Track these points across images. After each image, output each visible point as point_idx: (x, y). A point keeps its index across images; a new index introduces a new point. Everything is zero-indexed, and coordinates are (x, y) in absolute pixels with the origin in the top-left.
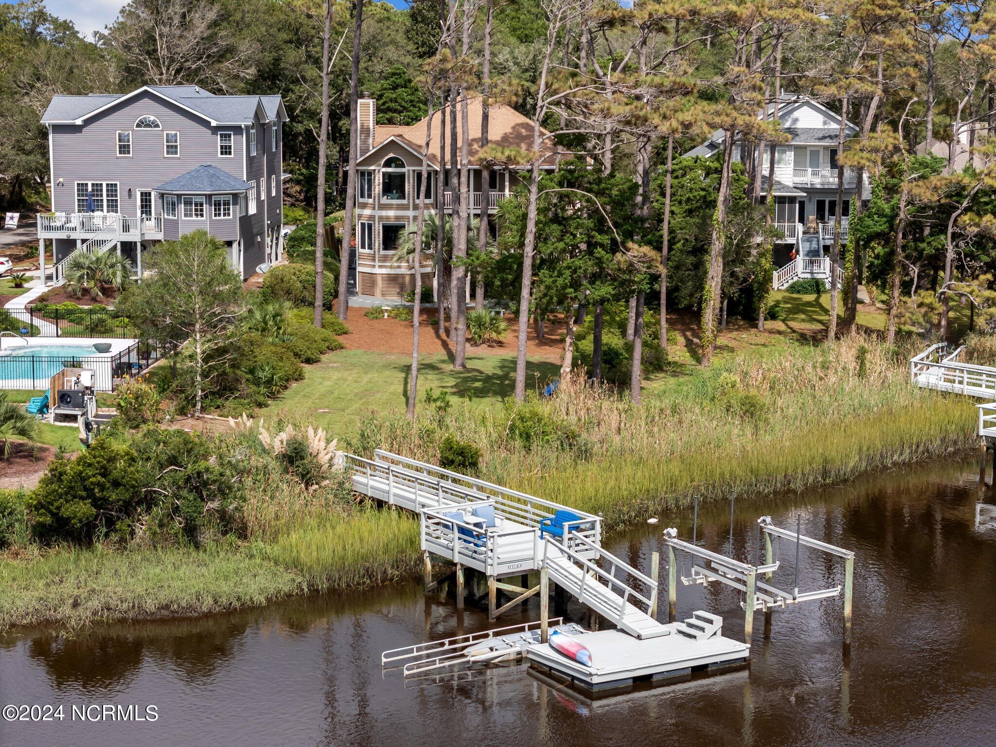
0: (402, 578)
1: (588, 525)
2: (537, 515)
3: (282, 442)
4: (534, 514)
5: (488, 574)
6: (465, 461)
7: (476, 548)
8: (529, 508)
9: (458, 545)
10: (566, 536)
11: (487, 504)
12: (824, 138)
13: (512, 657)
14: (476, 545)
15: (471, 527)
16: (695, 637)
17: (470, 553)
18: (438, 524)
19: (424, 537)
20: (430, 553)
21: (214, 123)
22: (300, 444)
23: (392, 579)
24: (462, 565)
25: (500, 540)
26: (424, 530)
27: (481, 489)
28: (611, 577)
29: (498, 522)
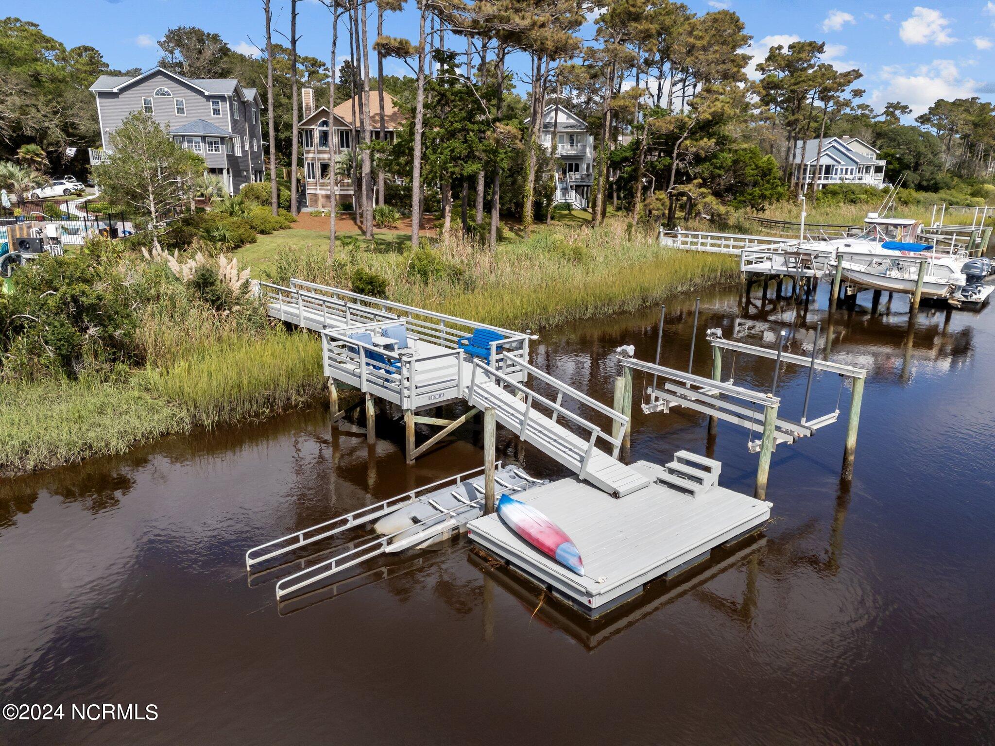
0: (308, 405)
1: (514, 345)
2: (453, 335)
3: (191, 269)
4: (447, 333)
5: (405, 407)
6: (373, 289)
7: (387, 376)
8: (441, 327)
9: (365, 371)
10: (494, 357)
11: (397, 324)
12: (567, 127)
13: (446, 536)
14: (387, 372)
15: (381, 350)
16: (691, 492)
17: (381, 381)
18: (343, 346)
19: (326, 362)
20: (334, 379)
21: (206, 93)
22: (208, 270)
23: (296, 406)
24: (371, 395)
25: (417, 366)
26: (326, 354)
27: (389, 309)
28: (557, 406)
29: (410, 343)
